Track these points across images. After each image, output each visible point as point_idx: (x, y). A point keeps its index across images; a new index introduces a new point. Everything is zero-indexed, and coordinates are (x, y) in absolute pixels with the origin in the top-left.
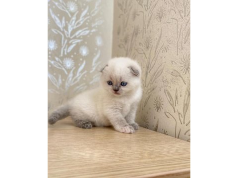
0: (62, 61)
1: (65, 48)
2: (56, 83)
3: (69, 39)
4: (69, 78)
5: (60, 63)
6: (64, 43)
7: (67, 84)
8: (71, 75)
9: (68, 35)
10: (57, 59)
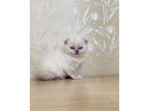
0: (105, 29)
1: (106, 17)
2: (102, 48)
3: (109, 8)
4: (112, 42)
5: (103, 30)
6: (105, 13)
7: (110, 48)
8: (113, 39)
9: (108, 5)
10: (100, 27)
